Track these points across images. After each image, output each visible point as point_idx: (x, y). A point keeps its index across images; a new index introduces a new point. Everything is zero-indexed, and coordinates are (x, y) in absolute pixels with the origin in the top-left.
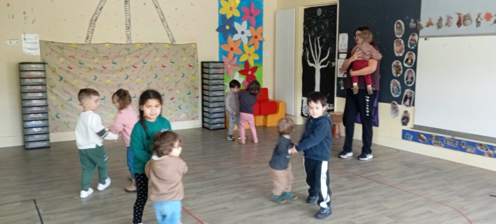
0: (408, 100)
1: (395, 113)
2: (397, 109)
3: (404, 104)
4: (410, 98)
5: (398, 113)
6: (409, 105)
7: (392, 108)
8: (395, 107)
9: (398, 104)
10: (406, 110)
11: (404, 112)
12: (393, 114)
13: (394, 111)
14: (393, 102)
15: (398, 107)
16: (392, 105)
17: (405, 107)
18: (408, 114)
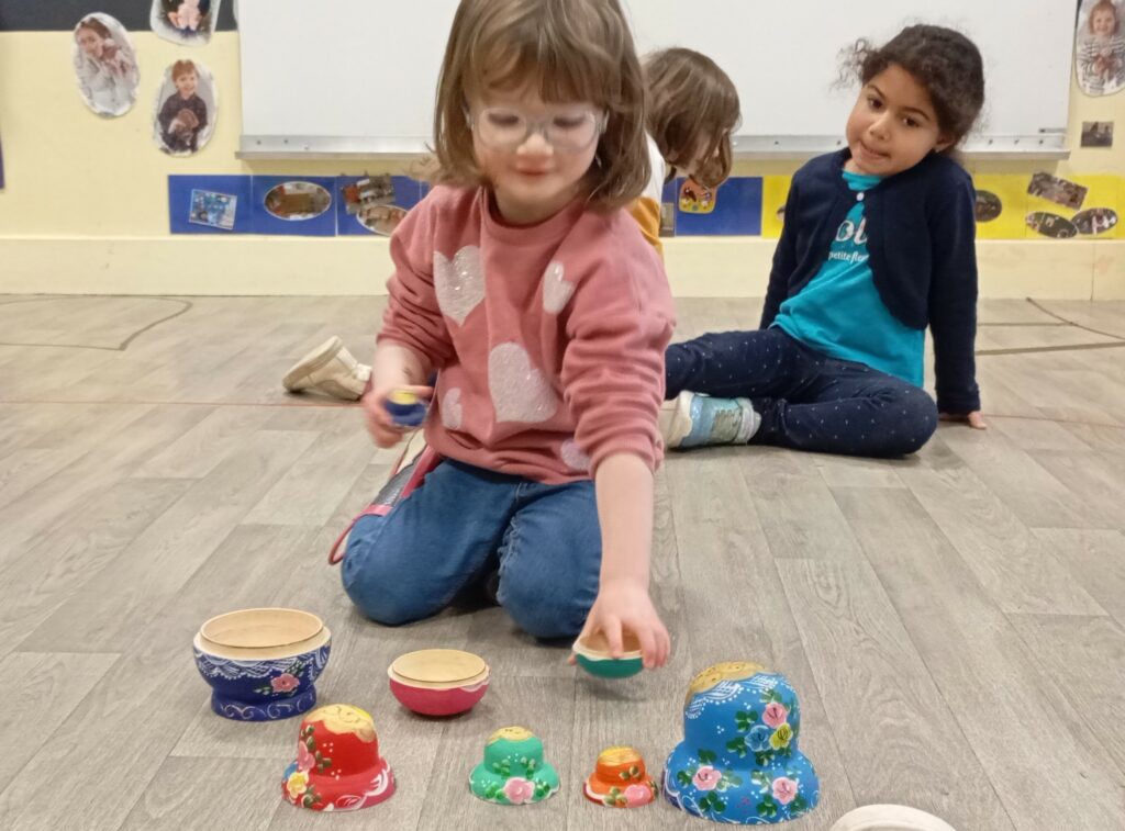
1: (110, 82)
2: (120, 55)
3: (167, 21)
5: (131, 86)
6: (199, 27)
7: (86, 56)
8: (105, 49)
9: (122, 30)
10: (184, 58)
11: (170, 73)
12: (96, 94)
13: (104, 71)
14: (86, 19)
15: (128, 49)
16: (83, 42)
17: (176, 37)
18: (196, 82)
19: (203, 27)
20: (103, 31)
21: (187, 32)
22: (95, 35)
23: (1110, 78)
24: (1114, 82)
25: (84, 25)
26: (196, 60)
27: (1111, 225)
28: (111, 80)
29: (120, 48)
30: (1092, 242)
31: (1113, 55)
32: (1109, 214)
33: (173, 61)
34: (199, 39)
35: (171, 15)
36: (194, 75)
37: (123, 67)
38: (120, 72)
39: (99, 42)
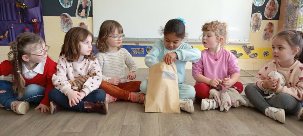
0: (84, 11)
2: (69, 21)
3: (79, 15)
4: (86, 8)
5: (71, 27)
6: (85, 16)
7: (63, 21)
8: (66, 20)
9: (70, 16)
10: (82, 22)
11: (79, 25)
12: (64, 29)
13: (66, 24)
14: (63, 14)
15: (71, 20)
16: (62, 18)
17: (81, 18)
18: (84, 27)
19: (86, 16)
20: (66, 16)
21: (83, 17)
22: (65, 17)
23: (257, 29)
24: (258, 30)
25: (62, 15)
26: (84, 22)
27: (257, 56)
28: (68, 26)
29: (69, 20)
30: (253, 60)
31: (257, 25)
32: (256, 54)
33: (80, 23)
34: (85, 19)
35: (80, 14)
36: (84, 25)
37: (70, 23)
38: (69, 25)
39: (65, 18)
